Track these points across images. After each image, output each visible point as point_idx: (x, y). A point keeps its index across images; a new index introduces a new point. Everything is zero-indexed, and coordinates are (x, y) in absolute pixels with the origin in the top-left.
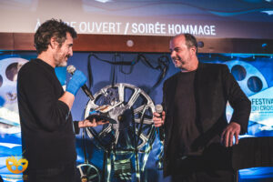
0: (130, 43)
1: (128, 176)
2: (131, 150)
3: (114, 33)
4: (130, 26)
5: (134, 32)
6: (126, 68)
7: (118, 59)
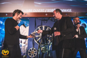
0: (46, 15)
1: (45, 52)
2: (46, 44)
3: (42, 12)
4: (47, 10)
5: (48, 12)
6: (45, 22)
7: (43, 19)
